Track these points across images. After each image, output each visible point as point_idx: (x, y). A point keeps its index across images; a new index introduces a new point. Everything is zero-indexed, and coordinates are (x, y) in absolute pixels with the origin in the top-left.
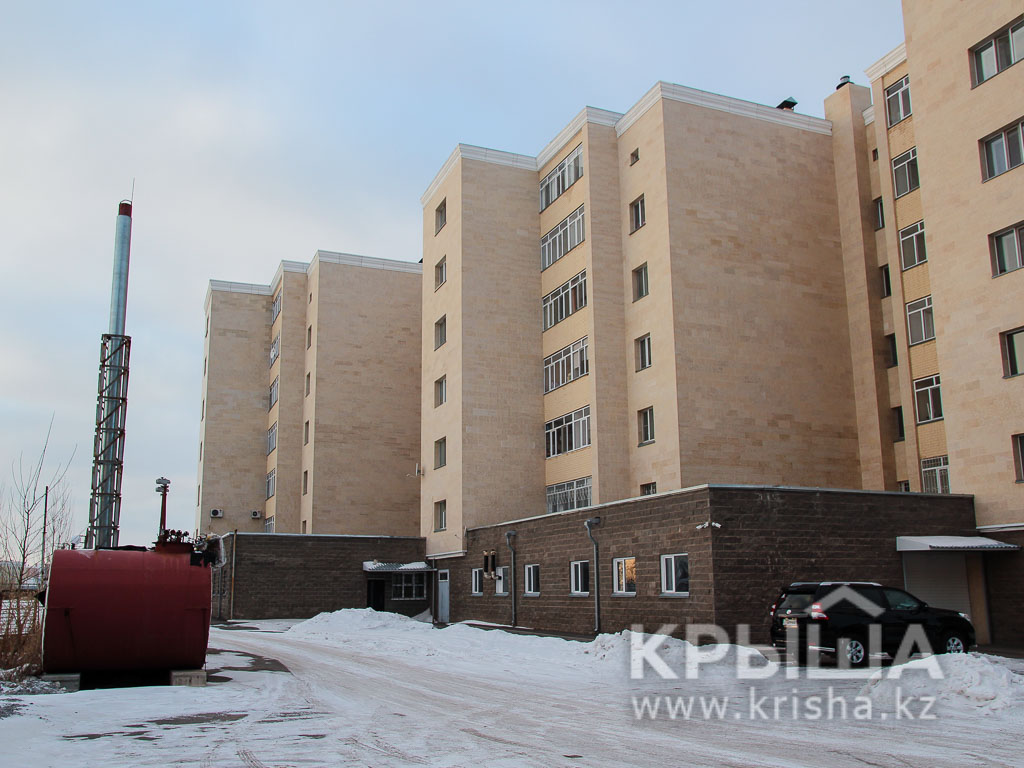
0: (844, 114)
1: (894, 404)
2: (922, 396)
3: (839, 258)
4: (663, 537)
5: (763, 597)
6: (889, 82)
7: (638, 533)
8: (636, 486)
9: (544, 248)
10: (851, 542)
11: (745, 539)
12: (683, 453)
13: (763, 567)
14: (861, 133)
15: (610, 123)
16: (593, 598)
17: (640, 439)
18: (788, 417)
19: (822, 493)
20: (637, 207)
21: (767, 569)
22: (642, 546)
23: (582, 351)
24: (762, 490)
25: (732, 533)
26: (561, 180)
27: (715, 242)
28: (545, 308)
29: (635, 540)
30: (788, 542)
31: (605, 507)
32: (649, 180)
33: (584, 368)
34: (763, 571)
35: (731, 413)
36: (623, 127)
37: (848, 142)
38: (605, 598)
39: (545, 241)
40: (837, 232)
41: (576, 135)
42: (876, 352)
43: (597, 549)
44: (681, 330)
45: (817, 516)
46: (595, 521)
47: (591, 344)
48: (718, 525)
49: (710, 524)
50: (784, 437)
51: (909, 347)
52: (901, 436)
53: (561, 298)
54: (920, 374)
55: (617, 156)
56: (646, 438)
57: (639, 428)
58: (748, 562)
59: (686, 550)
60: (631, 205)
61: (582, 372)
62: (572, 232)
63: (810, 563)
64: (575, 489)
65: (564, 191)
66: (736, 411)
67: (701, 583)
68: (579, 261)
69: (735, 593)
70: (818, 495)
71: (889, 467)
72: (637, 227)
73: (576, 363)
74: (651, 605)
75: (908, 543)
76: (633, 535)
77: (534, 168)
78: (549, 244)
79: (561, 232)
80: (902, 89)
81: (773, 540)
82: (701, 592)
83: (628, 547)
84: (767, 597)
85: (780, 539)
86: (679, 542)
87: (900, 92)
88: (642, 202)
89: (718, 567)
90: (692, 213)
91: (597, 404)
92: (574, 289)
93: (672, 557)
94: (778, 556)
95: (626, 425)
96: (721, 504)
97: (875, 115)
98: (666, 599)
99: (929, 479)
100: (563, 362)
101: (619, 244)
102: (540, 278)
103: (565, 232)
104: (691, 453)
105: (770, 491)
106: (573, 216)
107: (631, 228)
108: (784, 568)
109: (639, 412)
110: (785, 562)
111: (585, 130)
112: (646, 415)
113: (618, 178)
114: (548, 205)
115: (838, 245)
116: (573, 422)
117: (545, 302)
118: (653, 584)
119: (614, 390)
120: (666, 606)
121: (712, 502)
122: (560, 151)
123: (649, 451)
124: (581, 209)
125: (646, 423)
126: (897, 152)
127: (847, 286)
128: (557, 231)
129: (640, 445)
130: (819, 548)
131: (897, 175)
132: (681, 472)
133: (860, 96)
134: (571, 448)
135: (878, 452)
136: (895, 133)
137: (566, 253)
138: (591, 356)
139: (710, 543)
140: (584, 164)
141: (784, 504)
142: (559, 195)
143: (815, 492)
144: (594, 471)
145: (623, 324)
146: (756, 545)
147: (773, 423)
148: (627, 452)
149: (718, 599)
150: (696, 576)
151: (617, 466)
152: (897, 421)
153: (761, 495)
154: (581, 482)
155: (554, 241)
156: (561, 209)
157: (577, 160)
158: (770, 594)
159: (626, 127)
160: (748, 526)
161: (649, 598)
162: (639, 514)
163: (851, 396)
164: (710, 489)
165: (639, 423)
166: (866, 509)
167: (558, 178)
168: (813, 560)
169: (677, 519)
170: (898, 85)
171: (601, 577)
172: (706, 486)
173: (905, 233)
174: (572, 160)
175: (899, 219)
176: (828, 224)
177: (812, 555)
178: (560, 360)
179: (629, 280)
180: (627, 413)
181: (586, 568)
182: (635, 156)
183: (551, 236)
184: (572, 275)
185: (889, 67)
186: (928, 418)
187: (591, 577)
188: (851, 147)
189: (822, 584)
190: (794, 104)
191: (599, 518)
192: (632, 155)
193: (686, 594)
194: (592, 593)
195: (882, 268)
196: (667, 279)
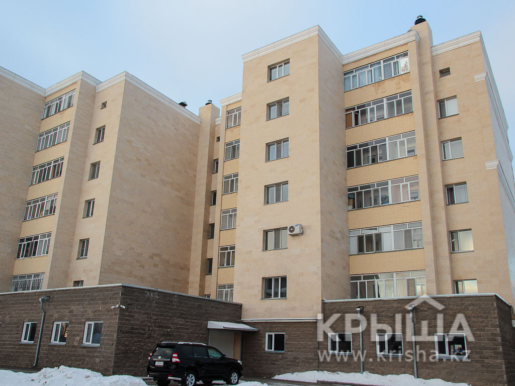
0: (207, 116)
1: (209, 257)
2: (222, 255)
3: (195, 182)
4: (89, 311)
5: (141, 349)
6: (230, 108)
7: (73, 308)
8: (71, 281)
9: (40, 140)
10: (187, 322)
11: (136, 316)
12: (102, 266)
13: (144, 332)
14: (213, 127)
15: (94, 84)
16: (36, 345)
17: (78, 255)
18: (159, 255)
19: (178, 295)
20: (100, 131)
21: (146, 333)
22: (75, 315)
23: (52, 201)
24: (149, 290)
25: (130, 312)
26: (58, 106)
27: (138, 159)
28: (34, 173)
29: (71, 312)
30: (158, 319)
31: (55, 291)
32: (110, 119)
33: (52, 210)
34: (143, 334)
35: (132, 248)
36: (100, 88)
37: (207, 130)
38: (44, 345)
39: (41, 135)
40: (195, 170)
41: (73, 84)
42: (204, 230)
43: (45, 315)
44: (113, 200)
45: (174, 307)
46: (46, 298)
47: (59, 198)
48: (124, 307)
49: (119, 306)
50: (156, 265)
51: (220, 230)
52: (210, 272)
53: (45, 169)
54: (224, 244)
55: (94, 102)
56: (82, 255)
57: (79, 249)
58: (137, 329)
59: (103, 319)
60: (97, 129)
61: (51, 212)
62: (60, 136)
63: (167, 332)
64: (32, 279)
65: (59, 111)
66: (134, 248)
67: (108, 339)
68: (61, 151)
69: (127, 346)
70: (176, 296)
71: (202, 287)
72: (98, 142)
73: (47, 207)
74: (74, 351)
75: (213, 325)
76: (70, 308)
77: (43, 94)
78: (44, 138)
79: (53, 133)
80: (234, 113)
81: (151, 318)
82: (108, 344)
83: (66, 315)
84: (143, 349)
85: (154, 317)
86: (99, 315)
87: (233, 114)
88: (104, 129)
89: (120, 331)
90: (130, 142)
91: (57, 232)
92: (55, 166)
93: (93, 323)
94: (152, 327)
95: (72, 246)
96: (127, 295)
97: (221, 121)
98: (85, 347)
99: (220, 294)
100: (39, 205)
101: (86, 147)
102: (34, 155)
103: (55, 134)
104: (106, 267)
105: (154, 291)
106: (62, 126)
107: (95, 141)
108: (154, 333)
109: (80, 240)
110: (155, 330)
111: (79, 84)
112: (84, 243)
113: (92, 114)
114: (47, 116)
115: (195, 176)
116: (39, 240)
117: (34, 169)
118: (78, 338)
119: (68, 225)
120: (84, 351)
121: (122, 294)
122: (61, 90)
123: (83, 263)
124: (68, 123)
125: (83, 247)
126: (228, 140)
127: (196, 196)
128: (50, 132)
129: (78, 259)
130: (173, 324)
131: (227, 150)
132: (100, 276)
133: (215, 110)
134: (34, 254)
135: (198, 279)
136: (229, 132)
137: (54, 145)
138: (58, 205)
139: (118, 317)
140: (75, 101)
141: (159, 299)
142: (56, 113)
143: (175, 295)
144: (47, 270)
145: (80, 191)
146: (142, 320)
147: (151, 257)
148: (69, 261)
149: (117, 349)
150: (106, 335)
151: (61, 268)
152: (208, 266)
153: (148, 293)
154: (37, 275)
155: (47, 138)
156: (55, 121)
157: (70, 97)
158: (145, 347)
159: (102, 89)
160: (139, 309)
161: (74, 346)
162: (76, 297)
163: (190, 250)
164: (123, 286)
165: (79, 246)
166: (197, 306)
167: (57, 104)
168: (169, 330)
169: (100, 302)
170: (233, 111)
171: (44, 332)
172: (121, 284)
173: (226, 178)
174: (68, 96)
175: (225, 170)
176: (192, 165)
177: (168, 327)
178: (38, 204)
179: (88, 168)
180: (73, 240)
181: (34, 327)
182: (104, 105)
183: (46, 134)
184: (55, 158)
185: (231, 102)
186: (223, 266)
187: (37, 332)
188: (208, 133)
189: (179, 343)
190: (186, 105)
191: (49, 297)
192: (103, 104)
193: (98, 345)
194: (36, 342)
195: (212, 191)
196: (111, 172)
